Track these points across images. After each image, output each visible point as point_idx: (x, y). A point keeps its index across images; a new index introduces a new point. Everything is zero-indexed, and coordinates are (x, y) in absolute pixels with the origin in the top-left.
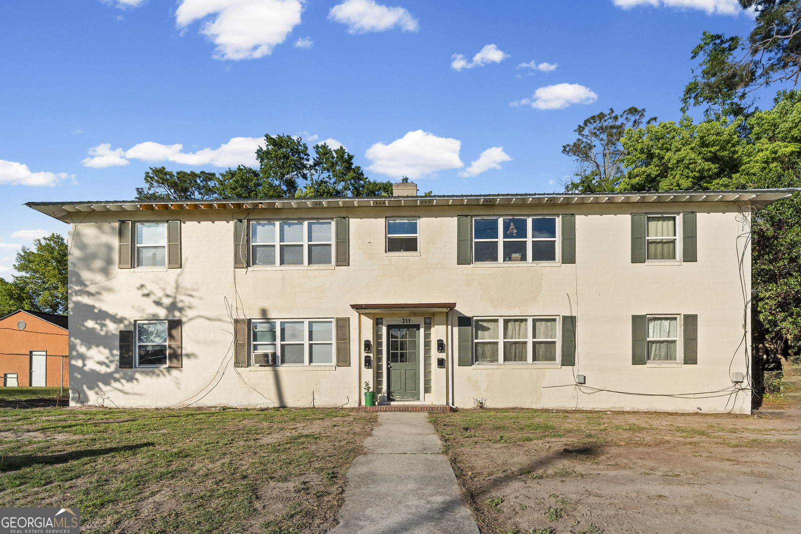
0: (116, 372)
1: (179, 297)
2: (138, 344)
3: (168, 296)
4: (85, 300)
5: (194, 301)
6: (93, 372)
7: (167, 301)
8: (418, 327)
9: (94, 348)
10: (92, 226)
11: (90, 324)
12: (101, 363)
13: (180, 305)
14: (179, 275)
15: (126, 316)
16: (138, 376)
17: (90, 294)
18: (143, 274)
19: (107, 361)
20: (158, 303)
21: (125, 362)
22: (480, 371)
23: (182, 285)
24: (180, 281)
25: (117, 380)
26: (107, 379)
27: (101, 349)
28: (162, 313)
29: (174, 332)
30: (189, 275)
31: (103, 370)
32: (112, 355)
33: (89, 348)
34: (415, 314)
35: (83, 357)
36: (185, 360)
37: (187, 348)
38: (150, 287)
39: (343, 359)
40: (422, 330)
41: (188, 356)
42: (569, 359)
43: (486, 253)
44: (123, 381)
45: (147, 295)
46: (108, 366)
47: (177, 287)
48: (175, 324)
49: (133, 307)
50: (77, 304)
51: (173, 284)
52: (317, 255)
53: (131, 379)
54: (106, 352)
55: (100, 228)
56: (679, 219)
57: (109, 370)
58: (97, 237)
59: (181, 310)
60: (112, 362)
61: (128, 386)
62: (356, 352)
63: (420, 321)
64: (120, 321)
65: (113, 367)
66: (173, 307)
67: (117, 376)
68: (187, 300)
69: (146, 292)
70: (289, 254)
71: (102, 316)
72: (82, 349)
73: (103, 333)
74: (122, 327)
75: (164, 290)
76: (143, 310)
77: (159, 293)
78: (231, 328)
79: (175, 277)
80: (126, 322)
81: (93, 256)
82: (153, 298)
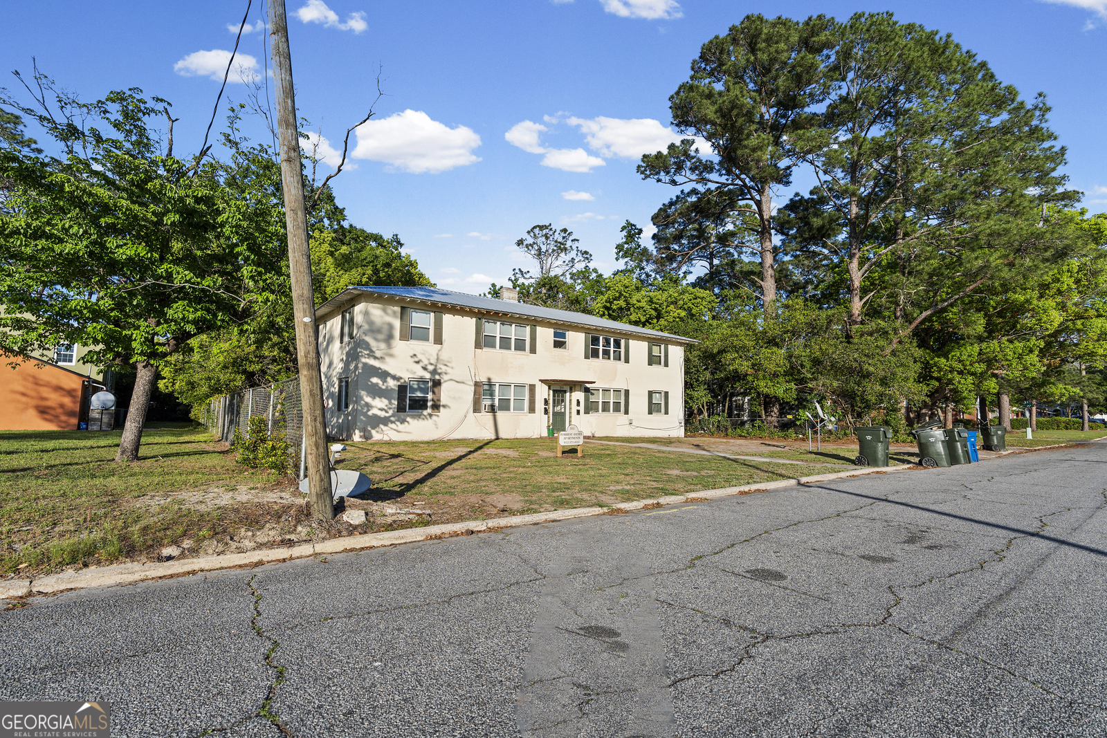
0: (393, 415)
1: (439, 366)
2: (408, 395)
3: (431, 364)
4: (372, 362)
5: (449, 370)
6: (375, 416)
7: (431, 368)
8: (565, 392)
9: (377, 399)
10: (378, 308)
11: (375, 380)
12: (381, 410)
13: (439, 371)
14: (439, 351)
15: (402, 376)
16: (408, 419)
17: (375, 358)
18: (415, 346)
19: (386, 408)
20: (425, 368)
21: (401, 408)
22: (592, 417)
23: (441, 358)
24: (440, 353)
25: (392, 422)
26: (386, 421)
27: (383, 399)
28: (428, 376)
29: (436, 390)
30: (447, 351)
31: (382, 414)
32: (390, 403)
33: (374, 398)
34: (566, 385)
35: (368, 406)
36: (441, 409)
37: (443, 401)
38: (420, 357)
39: (532, 409)
40: (568, 394)
41: (444, 406)
42: (626, 412)
43: (595, 354)
44: (398, 423)
45: (417, 362)
46: (387, 412)
47: (438, 359)
48: (437, 384)
49: (408, 370)
50: (365, 364)
51: (436, 357)
52: (520, 346)
53: (403, 421)
54: (386, 402)
55: (384, 310)
56: (663, 346)
57: (387, 415)
58: (382, 317)
59: (439, 374)
60: (390, 408)
61: (401, 427)
62: (540, 406)
63: (567, 388)
64: (398, 379)
65: (391, 412)
66: (434, 372)
67: (392, 419)
68: (444, 368)
69: (417, 360)
70: (505, 343)
71: (384, 375)
72: (368, 399)
73: (384, 387)
74: (399, 383)
75: (429, 360)
76: (415, 373)
77: (426, 362)
78: (473, 388)
79: (437, 352)
80: (402, 381)
81: (379, 331)
82: (421, 364)
